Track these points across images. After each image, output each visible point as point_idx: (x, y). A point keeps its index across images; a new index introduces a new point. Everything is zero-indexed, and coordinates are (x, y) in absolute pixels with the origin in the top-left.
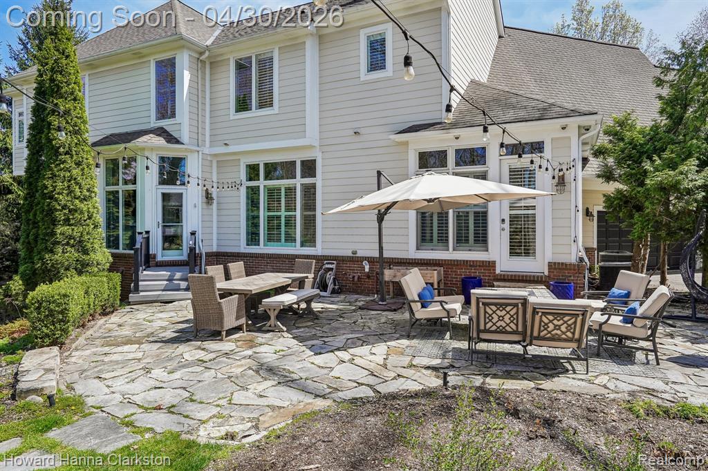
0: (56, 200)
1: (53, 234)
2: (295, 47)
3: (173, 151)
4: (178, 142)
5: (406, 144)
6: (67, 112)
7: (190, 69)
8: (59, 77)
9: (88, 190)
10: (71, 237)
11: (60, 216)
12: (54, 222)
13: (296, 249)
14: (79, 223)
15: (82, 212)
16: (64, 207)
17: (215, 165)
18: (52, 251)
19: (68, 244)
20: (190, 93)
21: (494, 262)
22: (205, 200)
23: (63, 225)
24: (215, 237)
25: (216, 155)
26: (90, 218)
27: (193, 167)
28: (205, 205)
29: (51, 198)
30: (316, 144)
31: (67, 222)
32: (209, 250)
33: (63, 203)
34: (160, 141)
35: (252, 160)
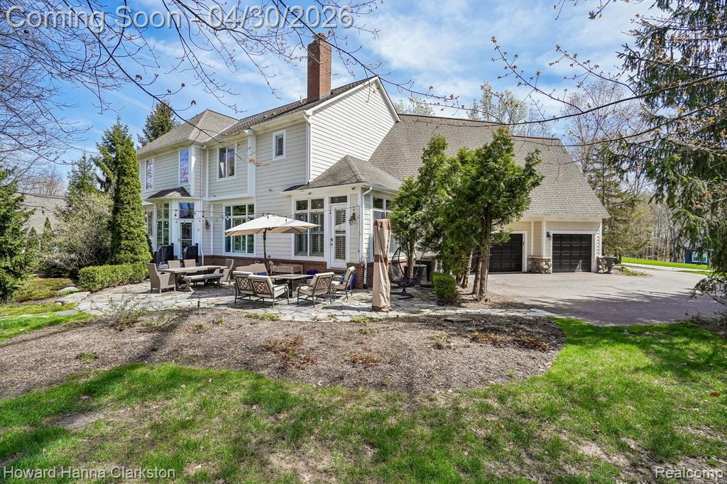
0: (121, 227)
1: (120, 244)
2: (242, 142)
3: (186, 200)
4: (188, 195)
5: (290, 196)
6: (128, 183)
7: (196, 155)
8: (125, 166)
9: (138, 222)
10: (128, 246)
11: (123, 235)
12: (120, 238)
13: (246, 254)
14: (132, 239)
15: (134, 234)
16: (126, 231)
17: (212, 206)
18: (119, 253)
19: (127, 249)
20: (195, 168)
21: (326, 263)
22: (205, 226)
23: (125, 240)
24: (212, 247)
25: (212, 201)
26: (138, 236)
27: (198, 207)
28: (205, 230)
29: (120, 226)
30: (253, 195)
31: (127, 238)
32: (207, 254)
33: (125, 229)
34: (177, 195)
35: (228, 204)
